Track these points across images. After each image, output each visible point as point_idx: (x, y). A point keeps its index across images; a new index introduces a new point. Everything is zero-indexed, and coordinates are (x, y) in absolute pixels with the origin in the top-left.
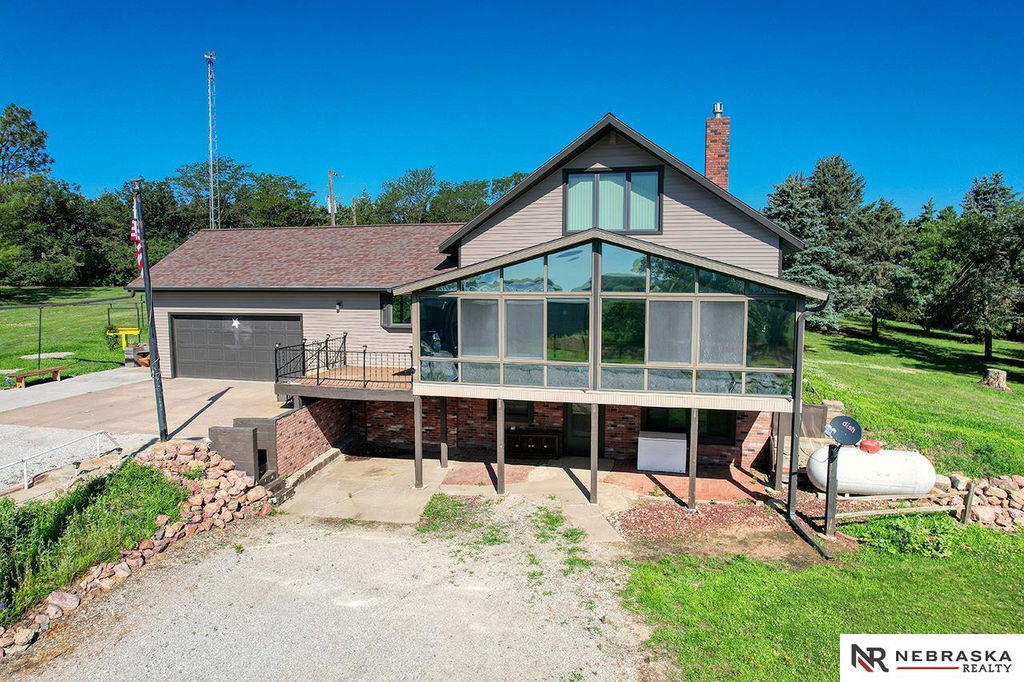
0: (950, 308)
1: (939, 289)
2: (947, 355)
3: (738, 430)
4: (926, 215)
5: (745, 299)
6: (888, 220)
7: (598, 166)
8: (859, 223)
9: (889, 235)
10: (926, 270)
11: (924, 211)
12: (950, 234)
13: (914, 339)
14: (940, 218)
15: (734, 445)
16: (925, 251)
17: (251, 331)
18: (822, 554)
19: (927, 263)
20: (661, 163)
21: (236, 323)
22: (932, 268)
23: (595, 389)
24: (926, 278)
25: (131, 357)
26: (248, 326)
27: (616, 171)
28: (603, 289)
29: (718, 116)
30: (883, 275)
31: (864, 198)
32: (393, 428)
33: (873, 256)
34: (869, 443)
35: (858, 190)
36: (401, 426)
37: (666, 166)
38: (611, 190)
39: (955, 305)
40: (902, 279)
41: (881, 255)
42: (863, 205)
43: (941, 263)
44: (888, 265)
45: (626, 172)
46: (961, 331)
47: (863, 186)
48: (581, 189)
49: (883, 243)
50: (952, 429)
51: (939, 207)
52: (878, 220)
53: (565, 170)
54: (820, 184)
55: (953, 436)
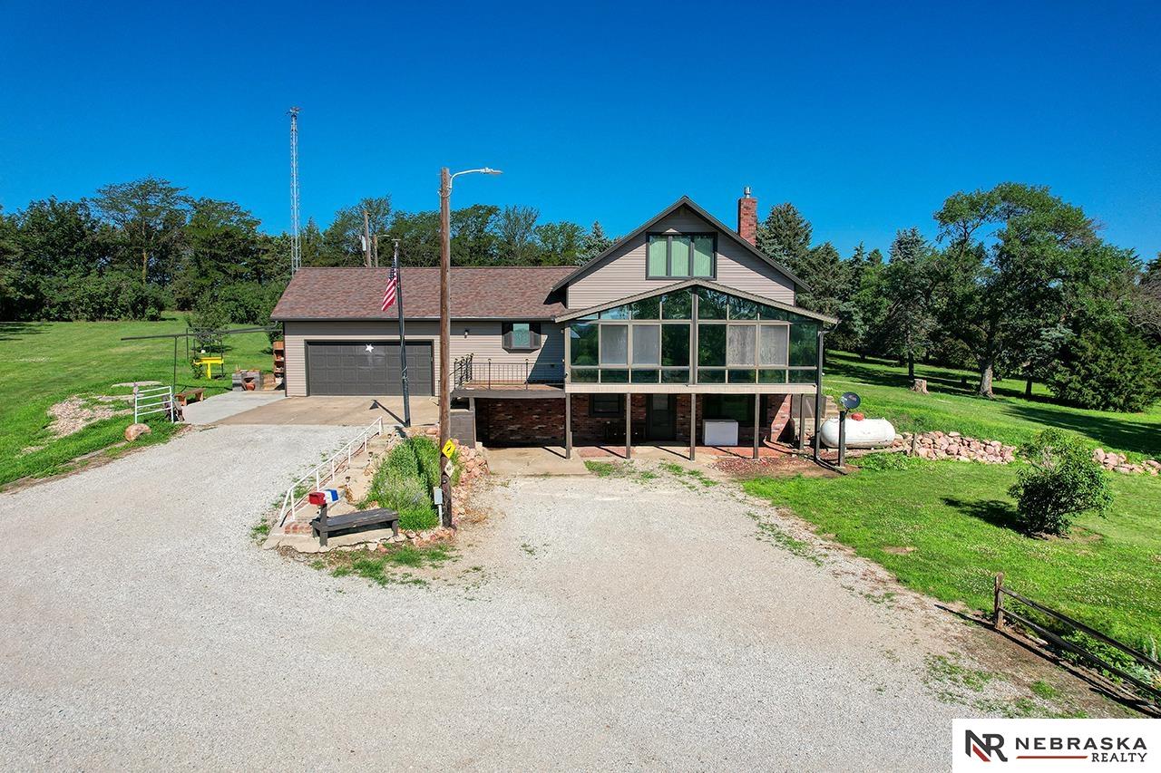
0: (883, 336)
1: (877, 320)
2: (882, 375)
3: (769, 415)
4: (858, 257)
5: (788, 324)
6: (833, 262)
7: (671, 231)
8: (810, 263)
9: (835, 275)
10: (868, 305)
11: (856, 253)
12: (884, 277)
13: (855, 364)
14: (869, 259)
15: (766, 426)
16: (867, 290)
17: (383, 354)
18: (841, 473)
19: (869, 299)
20: (716, 230)
21: (370, 348)
22: (873, 303)
23: (694, 384)
24: (868, 311)
25: (240, 381)
26: (381, 350)
27: (684, 235)
28: (699, 318)
29: (748, 196)
30: (830, 309)
31: (811, 241)
32: (512, 427)
33: (820, 294)
34: (857, 415)
35: (807, 235)
36: (518, 426)
37: (719, 233)
38: (680, 248)
39: (886, 335)
40: (845, 312)
41: (828, 292)
42: (810, 247)
43: (879, 299)
44: (835, 300)
45: (689, 236)
46: (887, 357)
47: (810, 231)
48: (658, 247)
49: (831, 281)
50: (900, 409)
51: (868, 250)
52: (825, 262)
53: (650, 233)
54: (775, 228)
55: (902, 413)
